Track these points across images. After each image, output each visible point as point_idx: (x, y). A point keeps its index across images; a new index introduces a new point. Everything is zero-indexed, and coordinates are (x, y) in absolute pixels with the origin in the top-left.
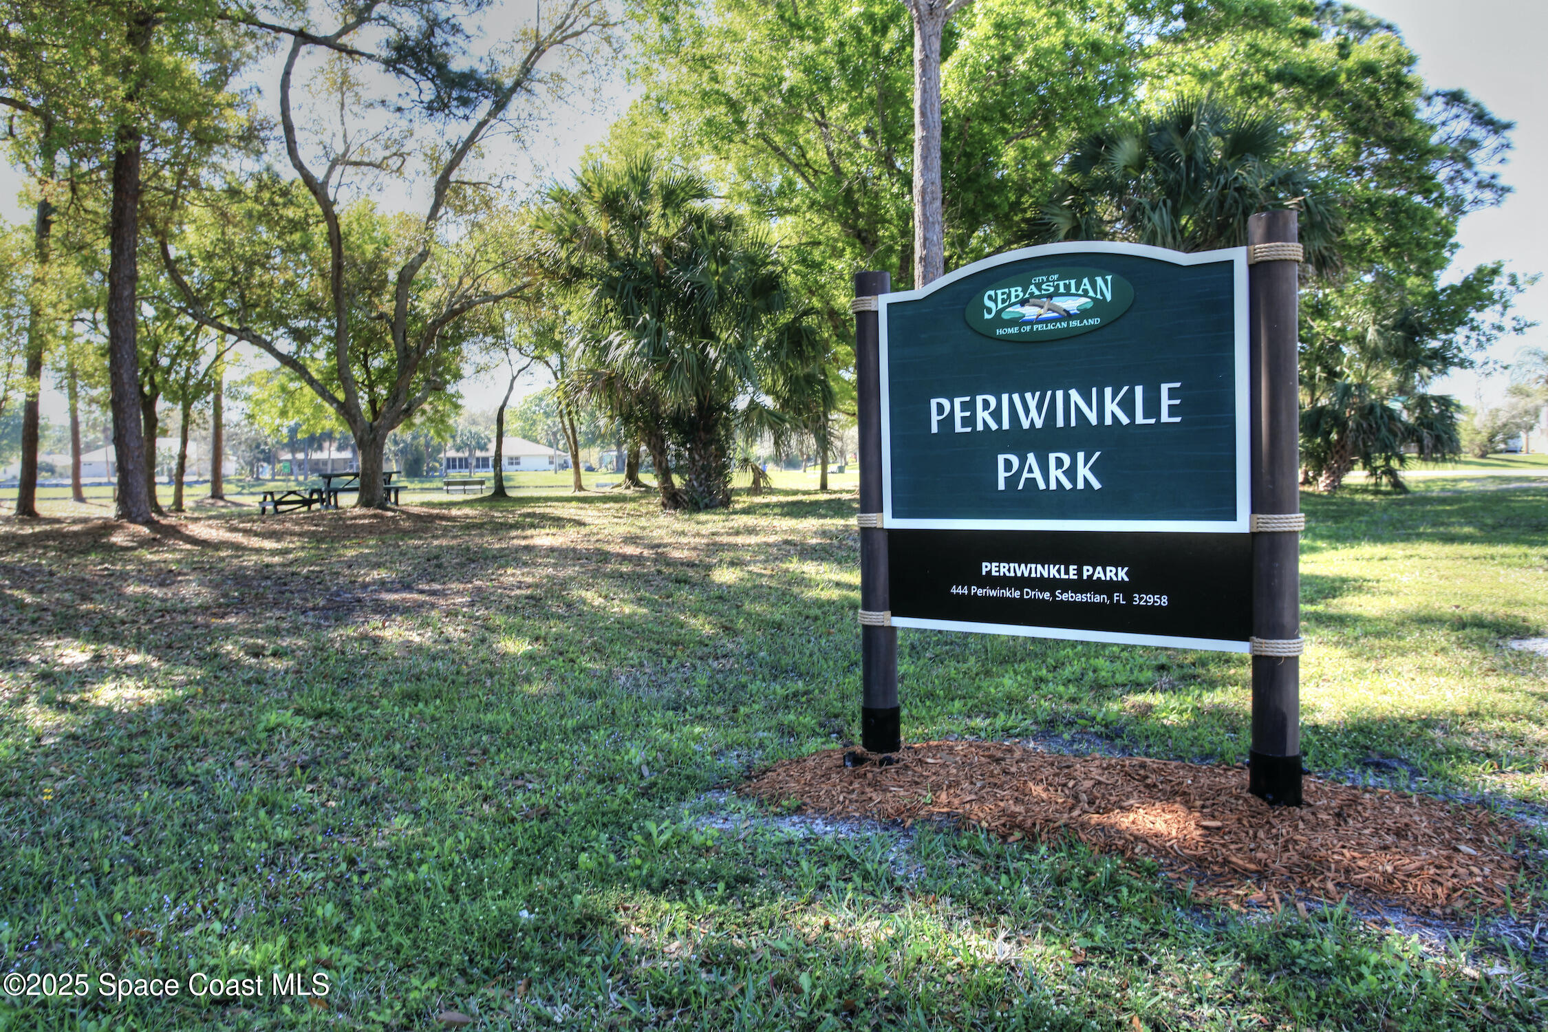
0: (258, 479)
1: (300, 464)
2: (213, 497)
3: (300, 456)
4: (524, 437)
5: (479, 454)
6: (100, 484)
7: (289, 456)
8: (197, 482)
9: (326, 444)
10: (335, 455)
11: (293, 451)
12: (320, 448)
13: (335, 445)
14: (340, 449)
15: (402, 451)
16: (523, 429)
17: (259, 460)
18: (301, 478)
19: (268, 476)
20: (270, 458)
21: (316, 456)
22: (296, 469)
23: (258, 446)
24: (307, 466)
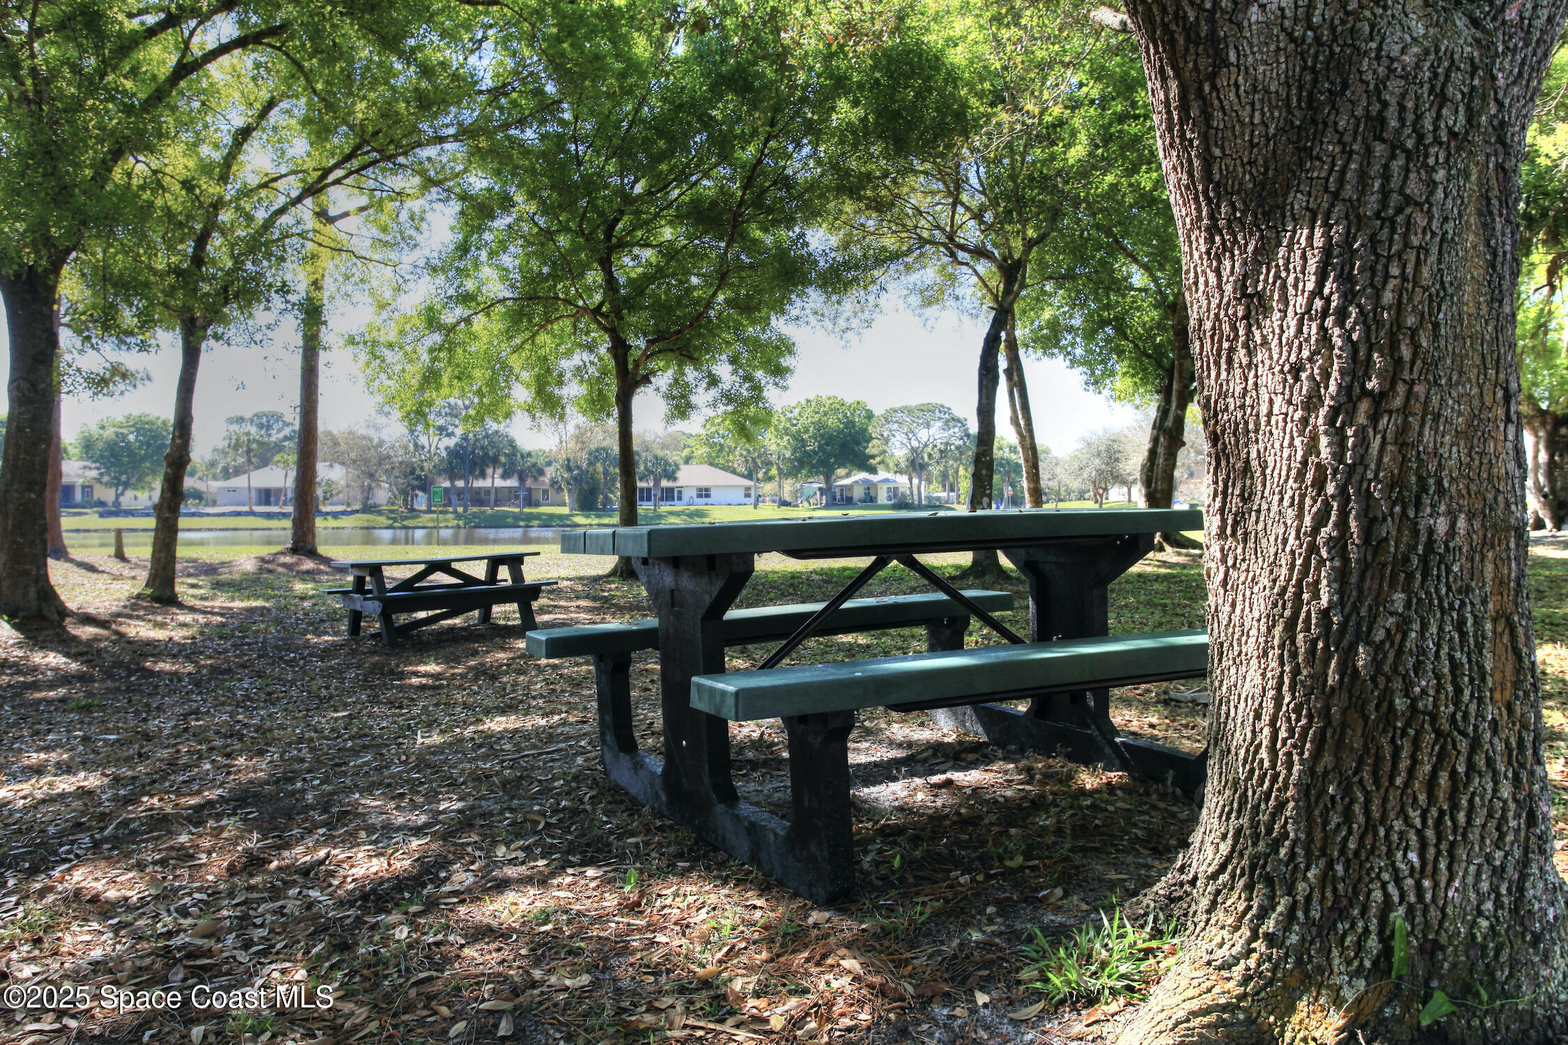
0: (412, 510)
1: (460, 493)
2: (294, 550)
3: (460, 484)
4: (711, 464)
5: (665, 483)
6: (238, 514)
7: (447, 484)
8: (344, 513)
9: (489, 471)
10: (499, 483)
11: (452, 479)
12: (483, 475)
13: (499, 471)
14: (505, 476)
15: (575, 479)
16: (709, 456)
17: (414, 488)
18: (460, 510)
19: (424, 508)
20: (425, 485)
21: (479, 484)
22: (454, 498)
23: (412, 472)
24: (468, 496)
